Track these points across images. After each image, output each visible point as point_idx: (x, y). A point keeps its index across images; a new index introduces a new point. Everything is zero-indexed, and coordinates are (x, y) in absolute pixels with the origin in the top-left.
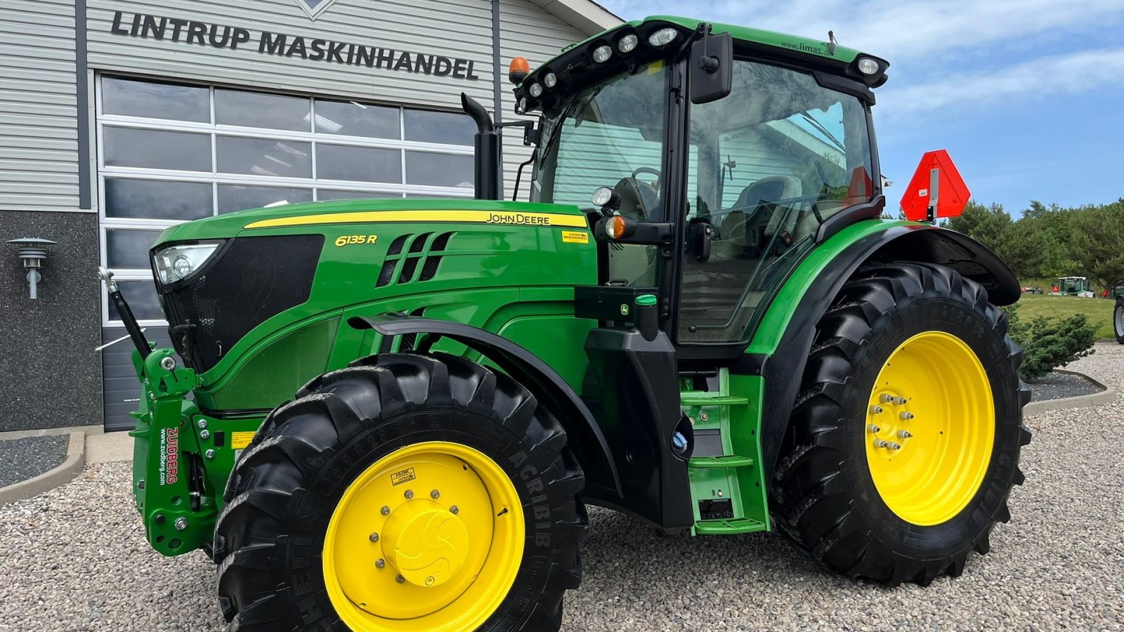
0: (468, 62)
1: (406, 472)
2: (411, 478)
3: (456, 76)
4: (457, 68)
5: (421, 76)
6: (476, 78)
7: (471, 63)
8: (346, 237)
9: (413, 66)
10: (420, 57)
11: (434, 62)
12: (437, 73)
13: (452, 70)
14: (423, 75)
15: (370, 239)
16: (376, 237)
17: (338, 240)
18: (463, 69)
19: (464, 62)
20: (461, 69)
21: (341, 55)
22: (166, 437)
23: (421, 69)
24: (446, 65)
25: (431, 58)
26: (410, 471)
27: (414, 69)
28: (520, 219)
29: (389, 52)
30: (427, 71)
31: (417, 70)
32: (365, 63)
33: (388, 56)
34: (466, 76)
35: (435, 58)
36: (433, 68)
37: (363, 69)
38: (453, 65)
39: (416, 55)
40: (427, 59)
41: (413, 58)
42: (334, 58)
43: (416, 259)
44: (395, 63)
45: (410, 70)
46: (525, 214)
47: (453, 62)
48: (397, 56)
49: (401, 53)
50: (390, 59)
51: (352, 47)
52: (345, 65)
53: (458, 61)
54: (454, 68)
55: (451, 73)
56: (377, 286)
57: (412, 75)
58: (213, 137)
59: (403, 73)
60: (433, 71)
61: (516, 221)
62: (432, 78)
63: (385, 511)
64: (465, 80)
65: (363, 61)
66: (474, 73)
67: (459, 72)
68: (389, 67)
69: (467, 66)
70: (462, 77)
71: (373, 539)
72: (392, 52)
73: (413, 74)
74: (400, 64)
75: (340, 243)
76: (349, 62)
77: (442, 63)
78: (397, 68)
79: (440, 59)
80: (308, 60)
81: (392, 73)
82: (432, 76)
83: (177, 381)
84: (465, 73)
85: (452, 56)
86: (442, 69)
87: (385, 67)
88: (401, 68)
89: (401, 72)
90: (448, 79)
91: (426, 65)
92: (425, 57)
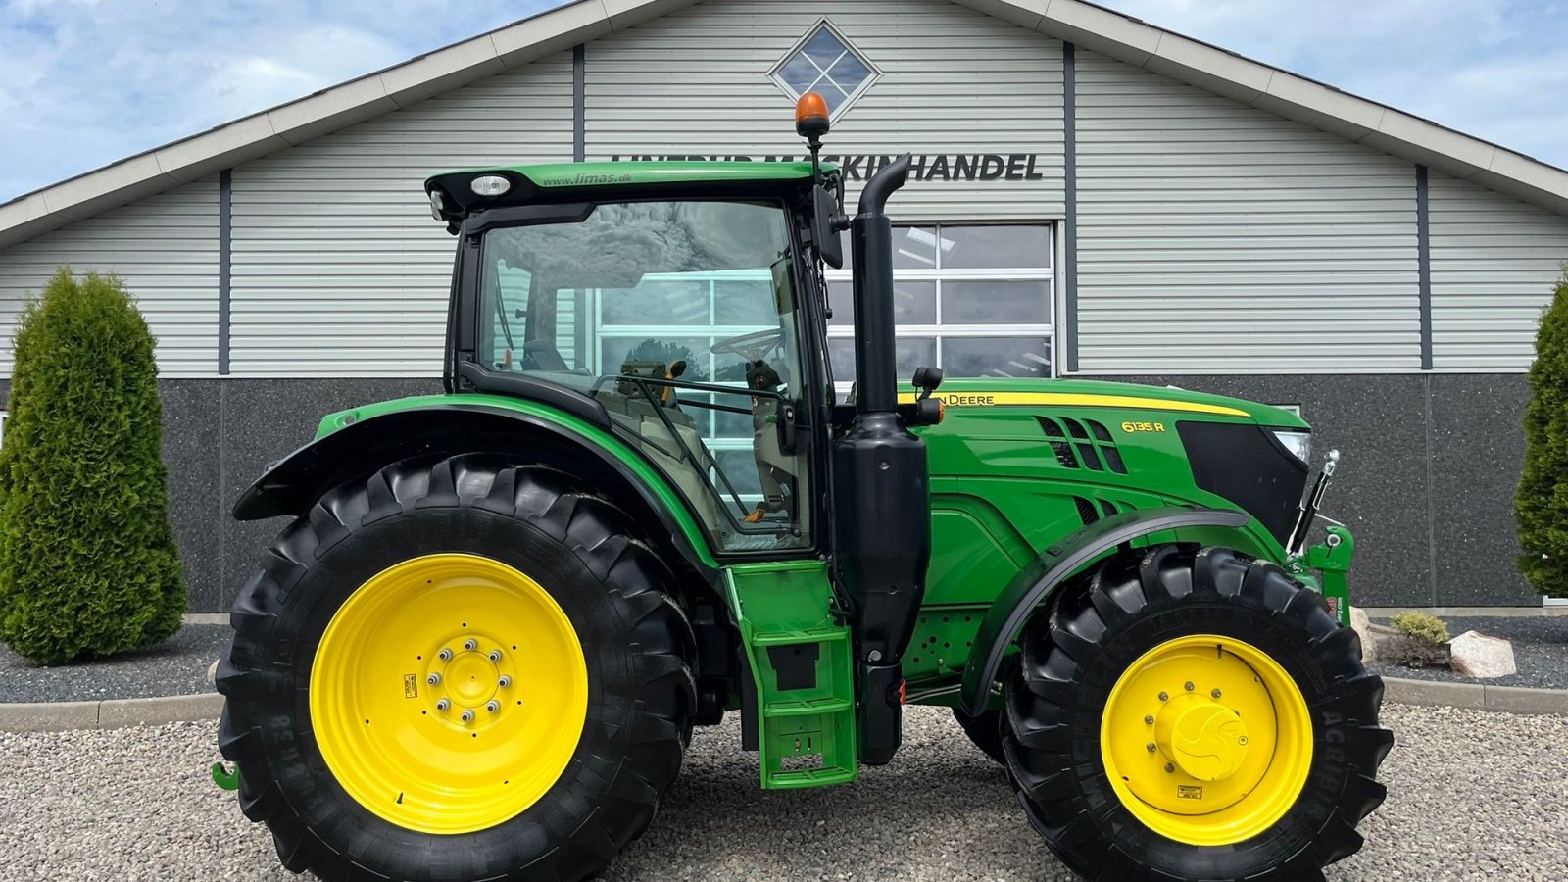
0: (1028, 157)
3: (1010, 177)
4: (1012, 166)
5: (963, 183)
6: (1039, 177)
7: (1033, 157)
9: (951, 171)
10: (961, 159)
11: (980, 163)
12: (984, 177)
13: (1005, 170)
14: (964, 181)
18: (1021, 167)
19: (1022, 157)
20: (1018, 167)
21: (858, 170)
23: (962, 174)
24: (996, 164)
25: (976, 158)
27: (951, 175)
29: (919, 158)
30: (970, 176)
31: (956, 177)
33: (917, 163)
34: (1025, 176)
35: (981, 158)
36: (979, 170)
38: (1006, 163)
39: (955, 158)
40: (970, 160)
41: (952, 161)
42: (849, 176)
44: (926, 171)
45: (946, 177)
47: (1006, 160)
48: (930, 161)
49: (935, 158)
50: (920, 168)
51: (872, 158)
52: (863, 182)
53: (1013, 157)
54: (1008, 167)
55: (1004, 175)
57: (951, 184)
59: (938, 182)
60: (978, 175)
62: (977, 183)
64: (1024, 181)
66: (1036, 171)
67: (1015, 172)
68: (919, 177)
69: (1026, 163)
70: (1019, 177)
72: (923, 158)
73: (951, 182)
74: (934, 171)
76: (868, 177)
77: (991, 163)
78: (929, 177)
79: (988, 158)
81: (924, 184)
82: (977, 181)
84: (1024, 172)
85: (1005, 151)
86: (991, 171)
87: (914, 179)
88: (935, 176)
89: (934, 182)
90: (1001, 183)
91: (967, 168)
92: (967, 158)
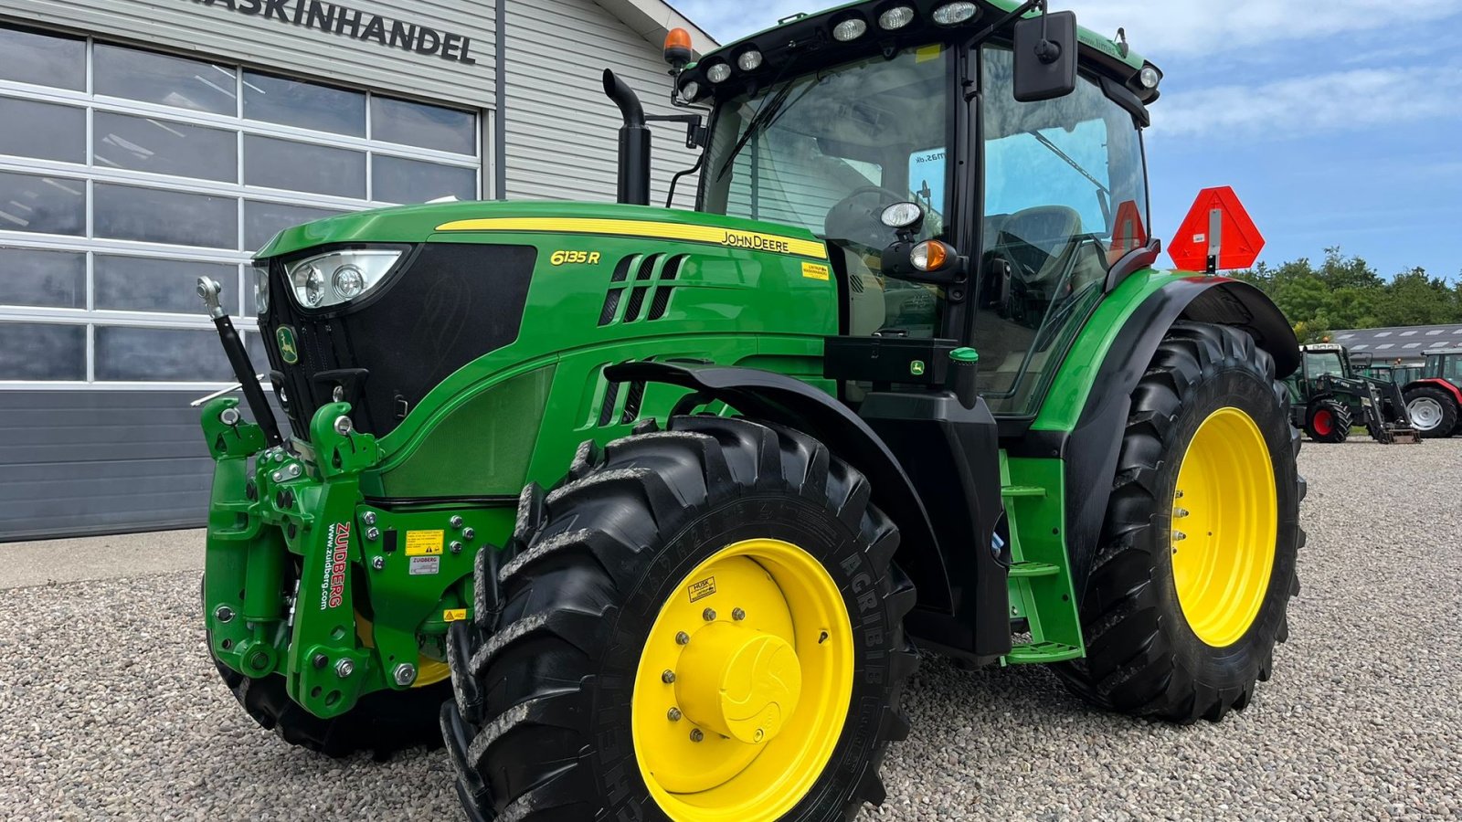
0: (462, 39)
1: (705, 582)
2: (712, 591)
3: (445, 56)
4: (447, 46)
5: (398, 52)
6: (472, 62)
7: (467, 40)
8: (563, 252)
9: (388, 37)
10: (398, 25)
11: (417, 35)
12: (420, 50)
13: (441, 48)
14: (400, 50)
15: (591, 258)
16: (598, 254)
17: (553, 257)
18: (456, 48)
19: (457, 38)
20: (451, 48)
21: (286, 10)
22: (334, 537)
23: (399, 42)
24: (432, 40)
25: (413, 28)
26: (710, 581)
27: (388, 41)
28: (758, 242)
29: (354, 13)
30: (407, 46)
31: (392, 44)
32: (319, 26)
33: (352, 19)
34: (459, 58)
35: (418, 29)
36: (415, 43)
37: (316, 33)
38: (442, 41)
39: (392, 23)
40: (406, 28)
41: (388, 26)
42: (275, 14)
43: (643, 289)
44: (361, 30)
45: (382, 42)
46: (763, 236)
47: (442, 37)
48: (366, 20)
49: (371, 17)
50: (355, 24)
52: (290, 25)
53: (449, 36)
54: (444, 45)
55: (439, 52)
56: (599, 325)
57: (386, 50)
58: (89, 113)
59: (372, 45)
60: (414, 47)
61: (753, 245)
62: (412, 55)
63: (681, 639)
64: (457, 63)
65: (316, 22)
66: (470, 55)
67: (450, 52)
68: (354, 35)
69: (460, 44)
70: (453, 58)
71: (666, 679)
72: (358, 14)
73: (387, 47)
74: (369, 31)
75: (556, 260)
76: (297, 21)
77: (427, 37)
78: (364, 37)
79: (424, 31)
80: (236, 13)
81: (357, 43)
82: (412, 53)
83: (354, 451)
84: (458, 53)
85: (442, 28)
86: (428, 45)
87: (347, 35)
88: (370, 38)
89: (369, 43)
90: (435, 60)
91: (406, 37)
92: (404, 25)
